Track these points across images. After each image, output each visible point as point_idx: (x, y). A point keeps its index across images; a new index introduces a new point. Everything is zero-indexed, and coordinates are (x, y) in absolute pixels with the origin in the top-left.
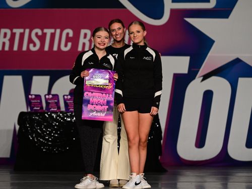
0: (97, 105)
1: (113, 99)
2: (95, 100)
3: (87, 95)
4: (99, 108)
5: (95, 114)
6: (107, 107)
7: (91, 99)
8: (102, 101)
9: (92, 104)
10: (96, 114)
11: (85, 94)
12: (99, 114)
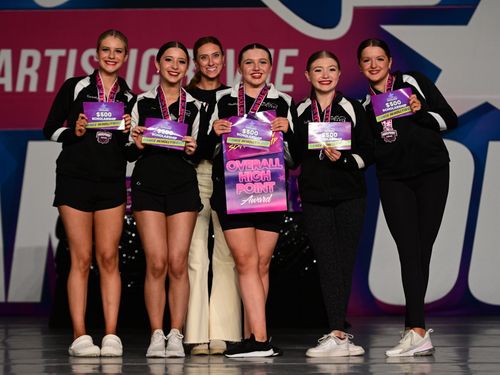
0: (253, 182)
1: (282, 168)
2: (247, 173)
3: (232, 166)
4: (257, 187)
5: (251, 200)
6: (274, 183)
7: (240, 174)
8: (261, 173)
9: (244, 183)
10: (254, 201)
11: (228, 165)
12: (259, 200)
